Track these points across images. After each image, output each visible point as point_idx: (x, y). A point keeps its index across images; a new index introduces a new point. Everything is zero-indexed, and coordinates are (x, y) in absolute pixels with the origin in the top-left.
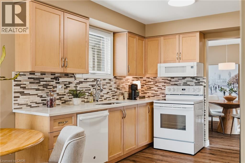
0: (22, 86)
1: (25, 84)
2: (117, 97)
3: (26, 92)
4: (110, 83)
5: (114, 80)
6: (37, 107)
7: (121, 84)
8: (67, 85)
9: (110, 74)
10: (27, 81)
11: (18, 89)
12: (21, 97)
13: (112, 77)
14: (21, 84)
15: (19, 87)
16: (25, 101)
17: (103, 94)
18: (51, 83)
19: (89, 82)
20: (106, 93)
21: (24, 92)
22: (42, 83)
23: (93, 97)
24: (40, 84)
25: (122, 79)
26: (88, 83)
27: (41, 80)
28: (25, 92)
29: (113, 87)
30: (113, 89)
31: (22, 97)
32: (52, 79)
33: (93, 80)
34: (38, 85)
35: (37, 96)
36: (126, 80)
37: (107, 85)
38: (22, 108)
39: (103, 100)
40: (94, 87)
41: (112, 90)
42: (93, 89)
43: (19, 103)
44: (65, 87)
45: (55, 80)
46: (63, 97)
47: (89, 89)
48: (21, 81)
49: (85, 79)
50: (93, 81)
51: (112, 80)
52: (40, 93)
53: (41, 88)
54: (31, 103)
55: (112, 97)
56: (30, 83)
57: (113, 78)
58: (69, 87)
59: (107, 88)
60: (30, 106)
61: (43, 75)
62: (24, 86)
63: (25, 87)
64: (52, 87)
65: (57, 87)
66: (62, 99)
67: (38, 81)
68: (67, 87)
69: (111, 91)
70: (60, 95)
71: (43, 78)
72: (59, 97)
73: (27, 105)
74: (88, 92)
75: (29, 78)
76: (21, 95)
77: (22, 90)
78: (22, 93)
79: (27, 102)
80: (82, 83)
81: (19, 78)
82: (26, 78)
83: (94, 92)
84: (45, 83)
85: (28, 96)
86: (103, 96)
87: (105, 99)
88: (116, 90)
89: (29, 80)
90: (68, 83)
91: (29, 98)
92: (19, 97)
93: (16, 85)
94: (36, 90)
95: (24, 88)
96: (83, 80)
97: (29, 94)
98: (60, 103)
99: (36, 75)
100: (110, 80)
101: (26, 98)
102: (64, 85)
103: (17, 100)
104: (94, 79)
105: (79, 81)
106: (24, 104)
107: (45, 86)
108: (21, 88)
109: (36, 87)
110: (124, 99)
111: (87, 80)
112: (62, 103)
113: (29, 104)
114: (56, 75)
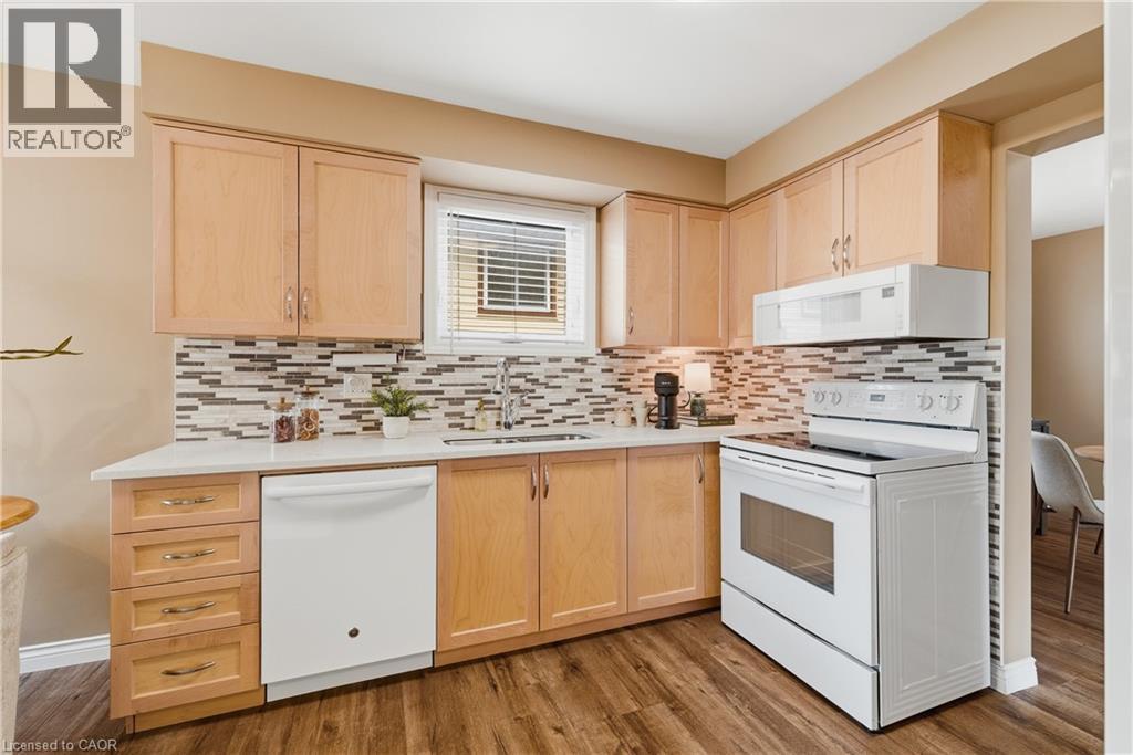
0: (204, 377)
1: (220, 373)
3: (220, 393)
4: (582, 371)
5: (603, 361)
6: (262, 437)
8: (384, 377)
9: (582, 343)
10: (227, 364)
11: (193, 385)
12: (202, 408)
13: (590, 351)
14: (204, 373)
15: (197, 381)
16: (217, 419)
18: (321, 370)
19: (480, 366)
20: (564, 401)
21: (213, 394)
22: (282, 370)
24: (274, 374)
26: (476, 369)
27: (278, 361)
28: (217, 396)
30: (599, 390)
31: (207, 407)
32: (320, 357)
34: (266, 377)
35: (263, 406)
37: (566, 377)
38: (206, 439)
41: (590, 394)
43: (195, 426)
44: (377, 381)
46: (368, 412)
47: (482, 388)
48: (202, 364)
52: (273, 398)
53: (281, 383)
54: (238, 425)
55: (590, 414)
56: (237, 369)
58: (394, 381)
59: (567, 386)
60: (239, 435)
61: (288, 348)
62: (217, 377)
63: (219, 381)
64: (321, 381)
65: (342, 383)
66: (363, 418)
67: (268, 365)
68: (385, 382)
69: (587, 396)
70: (359, 405)
71: (289, 357)
72: (353, 412)
73: (226, 432)
75: (232, 356)
76: (204, 404)
77: (206, 389)
78: (209, 399)
79: (225, 422)
81: (195, 356)
82: (223, 354)
84: (294, 369)
85: (230, 407)
86: (549, 411)
87: (557, 421)
88: (609, 392)
89: (235, 360)
90: (388, 370)
91: (231, 412)
92: (195, 408)
93: (187, 375)
94: (259, 390)
95: (217, 383)
96: (454, 361)
97: (233, 401)
98: (358, 430)
99: (260, 348)
101: (222, 412)
102: (374, 377)
103: (188, 417)
105: (439, 365)
106: (215, 429)
107: (298, 379)
108: (202, 382)
109: (261, 382)
110: (634, 422)
111: (472, 360)
112: (366, 429)
113: (234, 428)
114: (339, 345)
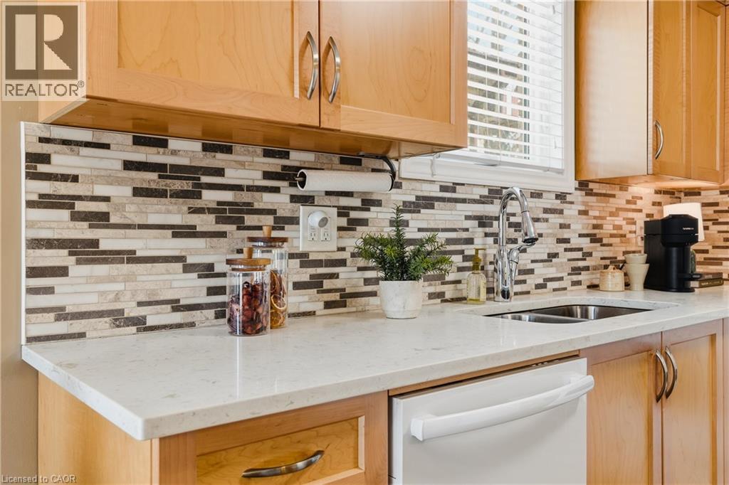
0: (80, 206)
1: (107, 199)
2: (594, 276)
3: (109, 240)
4: (561, 212)
5: (580, 199)
6: (179, 326)
7: (608, 218)
8: (353, 215)
9: (560, 172)
10: (120, 182)
11: (58, 223)
12: (77, 271)
13: (569, 184)
14: (79, 198)
15: (65, 214)
16: (102, 293)
17: (533, 261)
18: (268, 200)
19: (464, 201)
20: (545, 257)
21: (95, 243)
22: (210, 197)
23: (487, 276)
24: (197, 203)
25: (614, 196)
26: (459, 206)
27: (205, 179)
28: (103, 246)
29: (574, 231)
30: (576, 242)
31: (86, 269)
32: (267, 175)
33: (485, 193)
34: (185, 208)
35: (179, 266)
36: (628, 202)
37: (546, 220)
38: (82, 335)
39: (528, 293)
40: (488, 230)
41: (568, 246)
42: (486, 235)
43: (63, 309)
44: (343, 222)
45: (286, 184)
46: (334, 276)
47: (464, 235)
48: (75, 179)
49: (443, 189)
50: (482, 201)
51: (569, 198)
52: (197, 250)
53: (205, 222)
54: (140, 304)
55: (569, 274)
56: (138, 192)
57: (572, 190)
58: (364, 222)
59: (549, 235)
60: (140, 324)
61: (219, 155)
62: (101, 207)
63: (104, 216)
64: (268, 220)
65: (298, 223)
66: (325, 287)
67: (186, 185)
68: (354, 224)
69: (566, 250)
70: (318, 263)
71: (220, 172)
72: (312, 276)
73: (118, 318)
74: (462, 252)
75: (129, 165)
76: (79, 262)
77: (82, 231)
78: (86, 251)
79: (117, 299)
80: (432, 207)
81: (62, 161)
82: (111, 161)
83: (488, 251)
84: (228, 196)
85: (126, 268)
86: (531, 271)
87: (538, 286)
88: (585, 243)
89: (134, 174)
90: (356, 202)
91: (127, 279)
92: (62, 271)
93: (46, 202)
94: (175, 235)
95: (100, 219)
96: (434, 191)
97: (131, 257)
98: (318, 307)
99: (174, 153)
100: (561, 196)
101: (111, 279)
102: (340, 215)
103: (49, 290)
104: (490, 191)
105: (418, 198)
106: (100, 314)
107: (232, 214)
108: (77, 217)
109: (176, 219)
110: (627, 285)
111: (454, 191)
112: (328, 305)
113: (132, 311)
114: (293, 155)
